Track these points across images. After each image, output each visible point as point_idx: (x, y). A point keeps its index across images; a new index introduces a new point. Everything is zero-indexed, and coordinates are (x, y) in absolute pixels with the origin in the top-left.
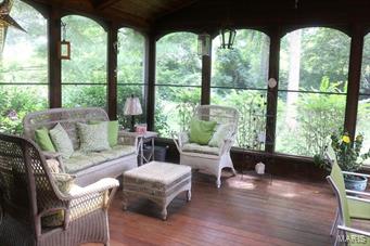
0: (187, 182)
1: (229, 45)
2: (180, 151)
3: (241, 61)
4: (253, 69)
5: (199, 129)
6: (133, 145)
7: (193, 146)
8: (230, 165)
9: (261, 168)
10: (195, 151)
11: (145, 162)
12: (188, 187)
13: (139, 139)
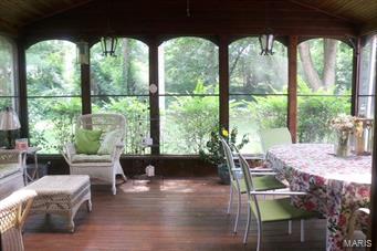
0: (86, 192)
1: (112, 52)
2: (70, 163)
3: (101, 74)
4: (115, 81)
5: (85, 139)
6: (17, 162)
7: (83, 157)
8: (121, 172)
9: (150, 170)
10: (87, 161)
11: (29, 181)
12: (88, 196)
13: (23, 154)
